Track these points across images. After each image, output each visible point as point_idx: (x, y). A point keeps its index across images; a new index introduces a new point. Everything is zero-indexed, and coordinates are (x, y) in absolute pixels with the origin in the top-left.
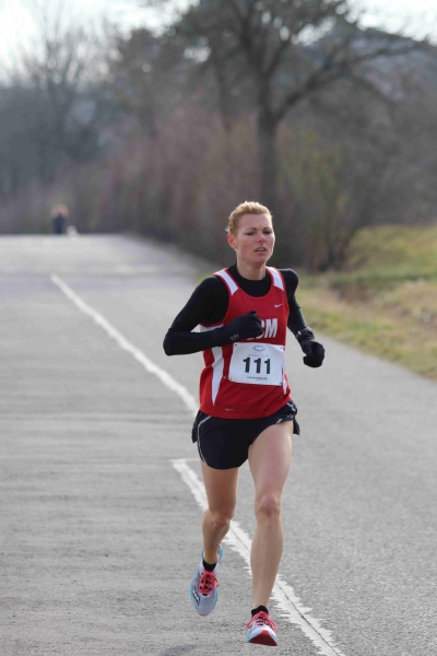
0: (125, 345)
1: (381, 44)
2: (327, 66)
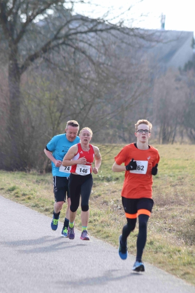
1: (91, 25)
2: (56, 38)
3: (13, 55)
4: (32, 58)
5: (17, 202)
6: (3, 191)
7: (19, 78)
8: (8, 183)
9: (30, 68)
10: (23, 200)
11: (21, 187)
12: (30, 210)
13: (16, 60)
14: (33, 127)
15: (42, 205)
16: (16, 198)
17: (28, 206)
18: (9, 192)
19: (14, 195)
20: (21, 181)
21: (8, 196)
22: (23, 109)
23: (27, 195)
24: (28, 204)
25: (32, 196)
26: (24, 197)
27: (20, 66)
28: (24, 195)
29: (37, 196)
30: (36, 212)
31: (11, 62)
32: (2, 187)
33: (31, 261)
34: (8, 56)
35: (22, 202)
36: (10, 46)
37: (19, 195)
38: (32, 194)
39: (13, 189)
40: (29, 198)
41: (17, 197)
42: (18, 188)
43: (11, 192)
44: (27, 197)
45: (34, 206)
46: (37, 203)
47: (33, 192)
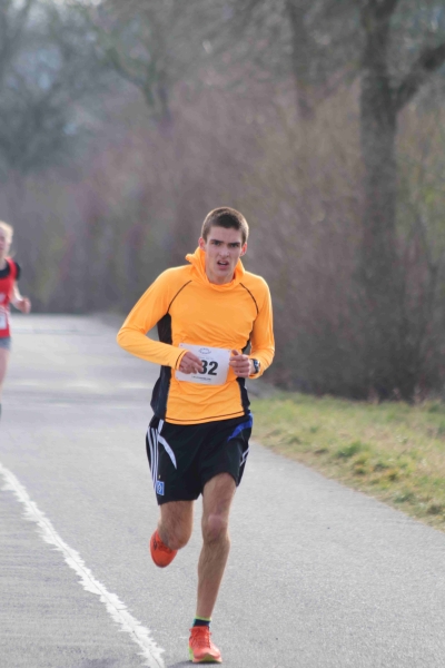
0: (51, 537)
3: (375, 50)
4: (430, 60)
5: (356, 489)
6: (324, 458)
7: (392, 122)
8: (343, 435)
9: (423, 91)
10: (375, 482)
11: (379, 445)
12: (388, 510)
13: (380, 67)
14: (434, 270)
15: (425, 495)
16: (356, 478)
17: (385, 500)
18: (341, 460)
19: (353, 467)
20: (387, 428)
21: (334, 470)
22: (401, 214)
23: (387, 467)
24: (387, 495)
25: (401, 472)
26: (379, 475)
27: (394, 84)
28: (380, 467)
29: (419, 471)
30: (405, 515)
31: (366, 72)
32: (322, 447)
33: (344, 649)
34: (357, 54)
35: (369, 488)
36: (364, 23)
37: (365, 469)
38: (404, 466)
39: (352, 452)
40: (393, 478)
41: (361, 473)
42: (367, 449)
43: (345, 461)
44: (388, 473)
45: (403, 500)
46: (412, 489)
47: (407, 459)
